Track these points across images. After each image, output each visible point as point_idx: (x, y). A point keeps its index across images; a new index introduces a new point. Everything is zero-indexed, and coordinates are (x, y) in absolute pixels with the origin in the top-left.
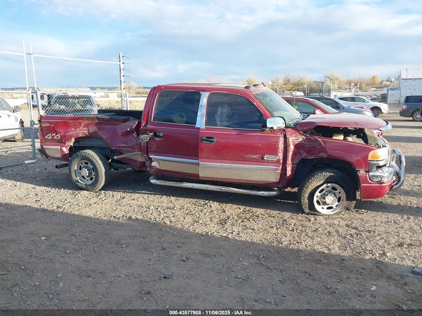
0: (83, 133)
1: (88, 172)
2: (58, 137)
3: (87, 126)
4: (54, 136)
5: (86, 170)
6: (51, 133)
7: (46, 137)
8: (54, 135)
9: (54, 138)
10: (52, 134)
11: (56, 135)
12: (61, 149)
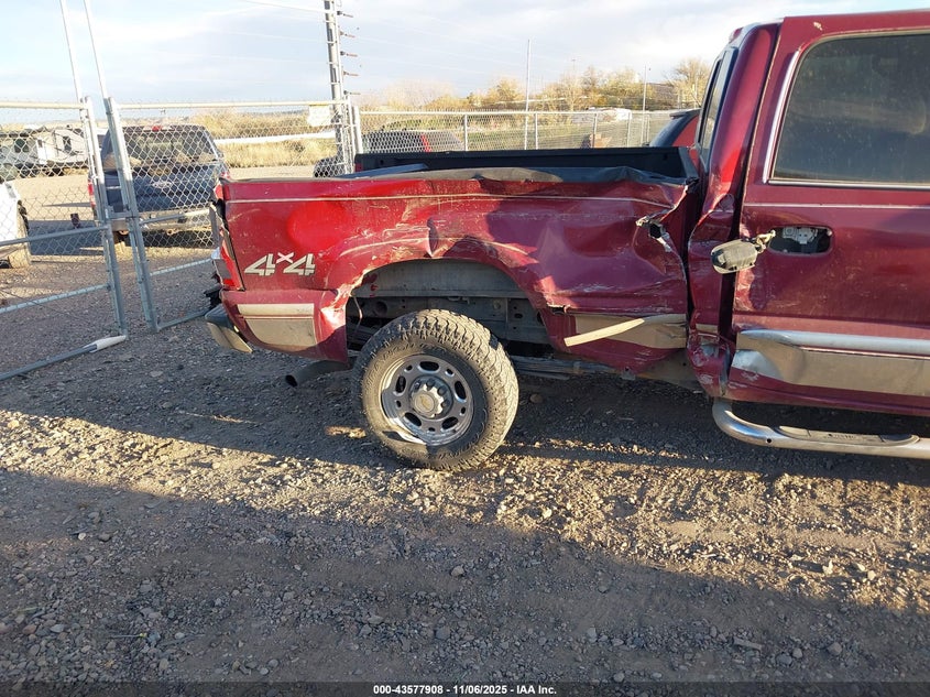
0: (411, 247)
1: (441, 400)
2: (303, 266)
3: (426, 215)
4: (286, 264)
5: (434, 390)
6: (275, 249)
7: (251, 269)
8: (287, 258)
9: (286, 270)
10: (276, 257)
11: (295, 259)
12: (318, 314)
